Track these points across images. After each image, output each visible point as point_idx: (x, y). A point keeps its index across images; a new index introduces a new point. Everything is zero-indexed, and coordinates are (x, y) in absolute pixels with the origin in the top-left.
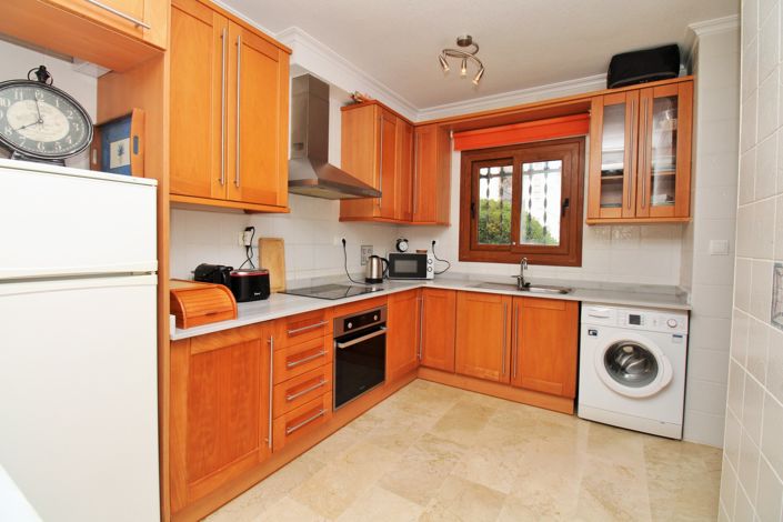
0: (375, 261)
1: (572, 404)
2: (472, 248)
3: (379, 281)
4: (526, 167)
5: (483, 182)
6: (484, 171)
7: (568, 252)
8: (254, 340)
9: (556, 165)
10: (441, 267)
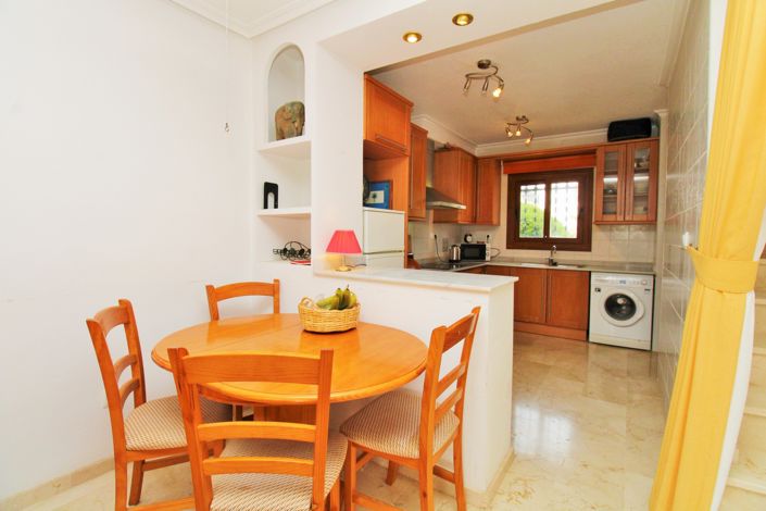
0: (455, 248)
1: (585, 333)
2: (514, 241)
3: (457, 261)
4: (553, 185)
5: (522, 194)
6: (523, 188)
7: (583, 242)
9: (575, 185)
10: (495, 253)
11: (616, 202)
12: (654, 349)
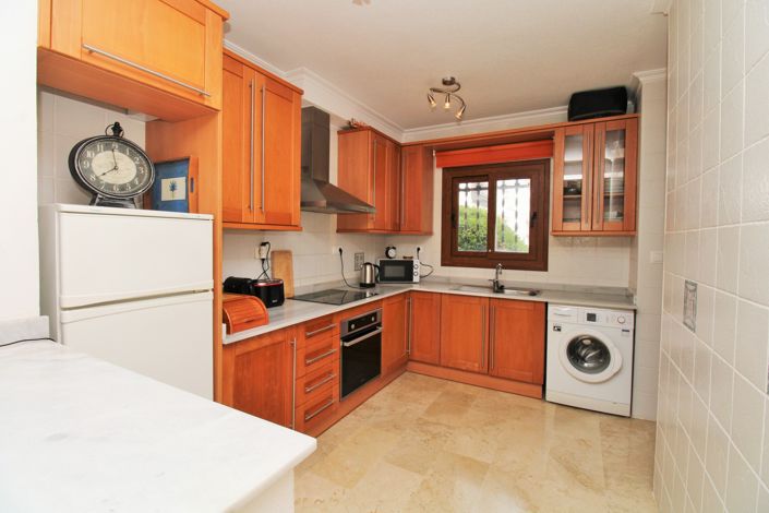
0: (368, 268)
1: (540, 388)
2: (451, 256)
3: (372, 285)
4: (499, 183)
5: (462, 195)
6: (462, 186)
7: (536, 258)
8: (280, 343)
9: (526, 182)
10: (426, 271)
11: (580, 205)
12: (635, 415)
